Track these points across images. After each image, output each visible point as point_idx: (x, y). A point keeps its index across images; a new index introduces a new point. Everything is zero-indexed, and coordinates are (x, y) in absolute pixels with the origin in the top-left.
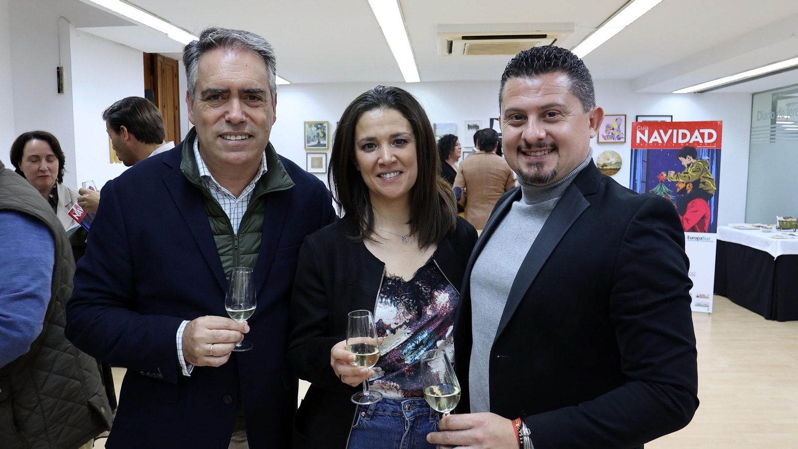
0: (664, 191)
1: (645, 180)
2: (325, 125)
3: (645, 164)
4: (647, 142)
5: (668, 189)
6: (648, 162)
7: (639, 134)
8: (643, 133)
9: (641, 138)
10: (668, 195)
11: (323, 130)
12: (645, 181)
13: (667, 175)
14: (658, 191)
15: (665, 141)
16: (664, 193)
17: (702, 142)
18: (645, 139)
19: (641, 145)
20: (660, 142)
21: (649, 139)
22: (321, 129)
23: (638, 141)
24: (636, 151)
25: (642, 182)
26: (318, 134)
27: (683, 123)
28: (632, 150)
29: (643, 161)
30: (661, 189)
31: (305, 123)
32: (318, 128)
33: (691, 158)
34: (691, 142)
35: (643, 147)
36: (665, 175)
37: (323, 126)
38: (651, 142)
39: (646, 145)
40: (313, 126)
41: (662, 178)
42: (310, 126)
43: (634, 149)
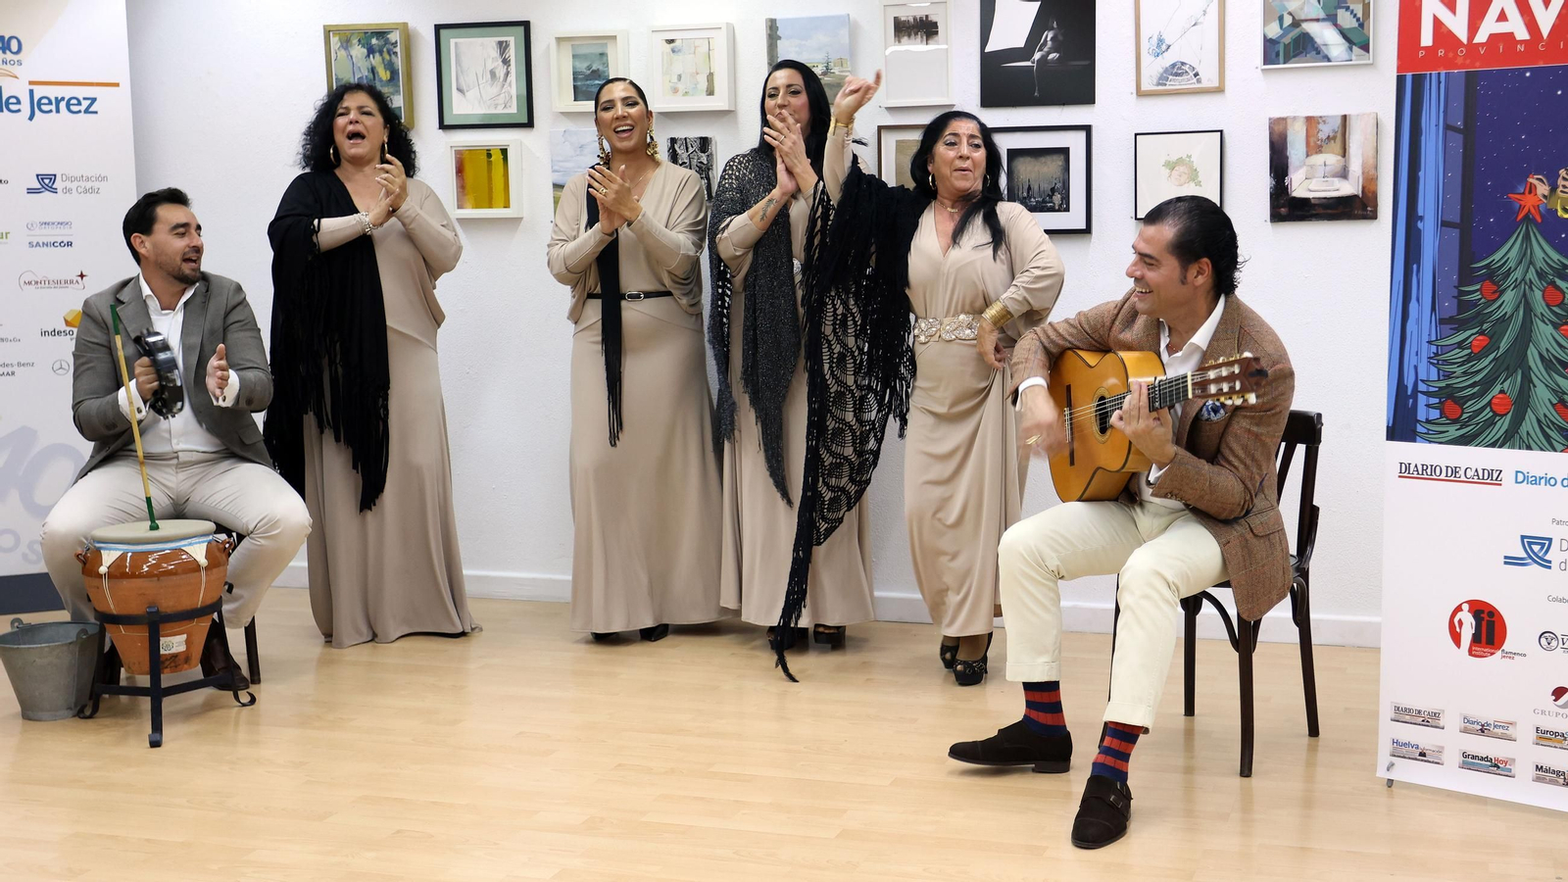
0: (1540, 264)
1: (1455, 216)
2: (394, 37)
3: (1457, 141)
4: (1465, 40)
5: (1555, 256)
6: (1467, 132)
7: (1430, 8)
9: (1437, 23)
10: (1559, 282)
11: (387, 57)
12: (1457, 220)
13: (1554, 188)
14: (1512, 264)
15: (1545, 30)
16: (1541, 275)
18: (1458, 24)
19: (1441, 53)
20: (1522, 34)
21: (1473, 29)
22: (381, 52)
23: (1427, 39)
24: (1418, 81)
25: (1445, 224)
26: (373, 70)
28: (1400, 80)
29: (1448, 127)
30: (1527, 258)
31: (328, 32)
32: (371, 51)
35: (1448, 63)
36: (1543, 189)
37: (387, 41)
38: (1481, 37)
39: (1463, 51)
40: (355, 41)
41: (1529, 202)
42: (346, 44)
43: (1409, 75)
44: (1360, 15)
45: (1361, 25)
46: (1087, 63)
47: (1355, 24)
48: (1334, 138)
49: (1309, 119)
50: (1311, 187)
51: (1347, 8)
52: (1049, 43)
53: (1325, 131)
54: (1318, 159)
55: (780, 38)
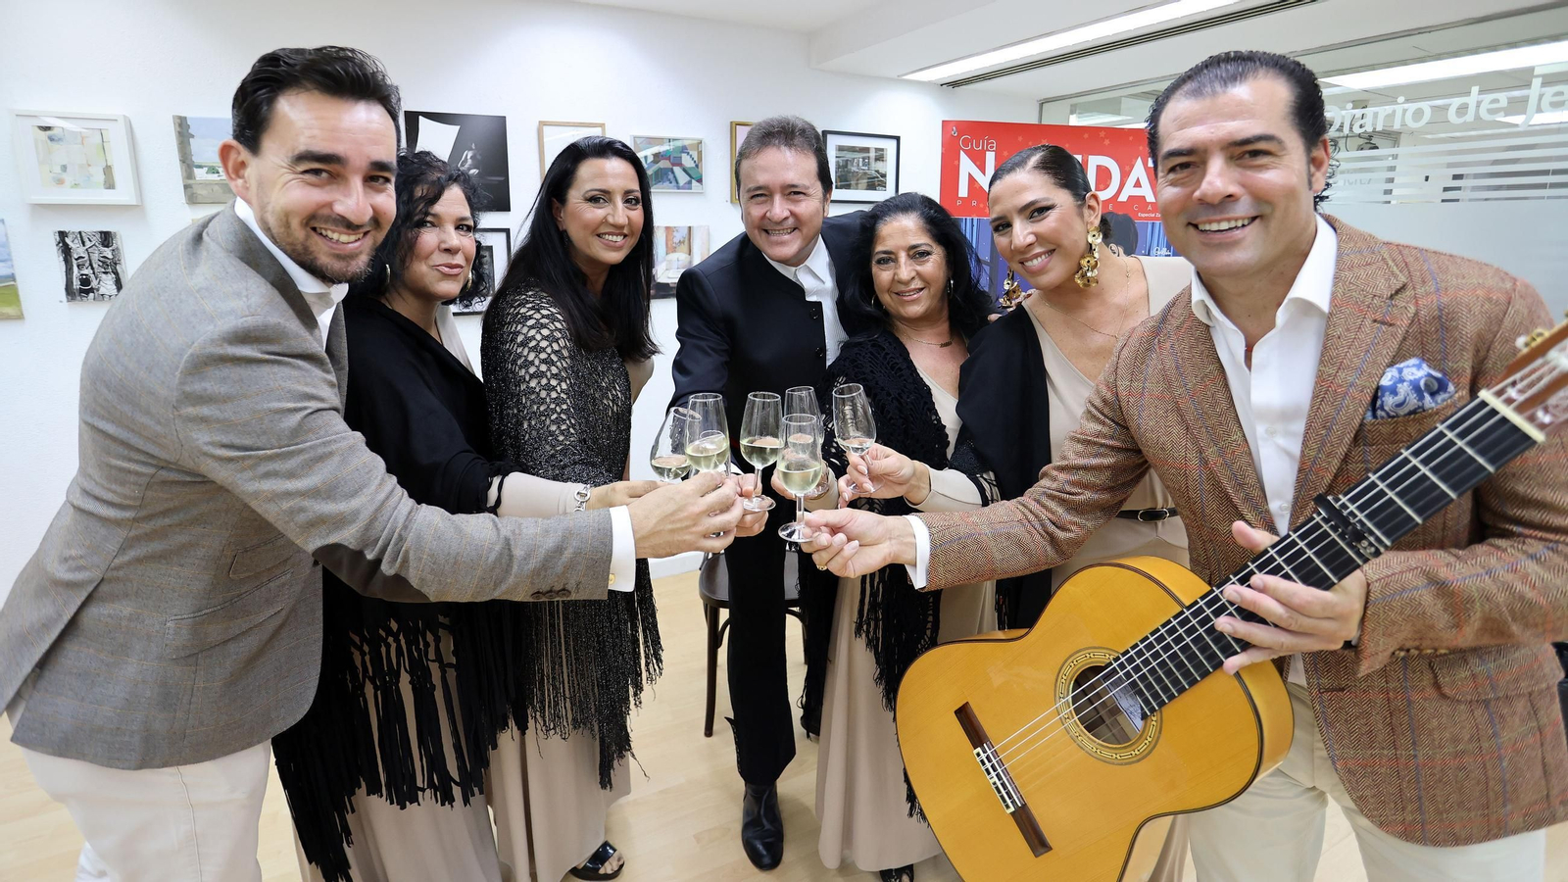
7: (966, 166)
8: (980, 162)
17: (1154, 200)
19: (974, 203)
23: (964, 190)
27: (1102, 134)
33: (1121, 250)
34: (1123, 198)
35: (977, 210)
44: (696, 159)
45: (697, 166)
46: (502, 179)
47: (694, 165)
48: (683, 242)
49: (667, 228)
50: (670, 276)
51: (688, 153)
52: (470, 161)
53: (678, 237)
54: (674, 256)
55: (193, 136)
